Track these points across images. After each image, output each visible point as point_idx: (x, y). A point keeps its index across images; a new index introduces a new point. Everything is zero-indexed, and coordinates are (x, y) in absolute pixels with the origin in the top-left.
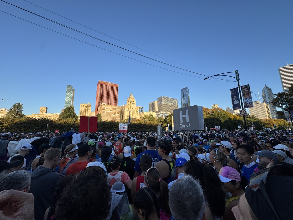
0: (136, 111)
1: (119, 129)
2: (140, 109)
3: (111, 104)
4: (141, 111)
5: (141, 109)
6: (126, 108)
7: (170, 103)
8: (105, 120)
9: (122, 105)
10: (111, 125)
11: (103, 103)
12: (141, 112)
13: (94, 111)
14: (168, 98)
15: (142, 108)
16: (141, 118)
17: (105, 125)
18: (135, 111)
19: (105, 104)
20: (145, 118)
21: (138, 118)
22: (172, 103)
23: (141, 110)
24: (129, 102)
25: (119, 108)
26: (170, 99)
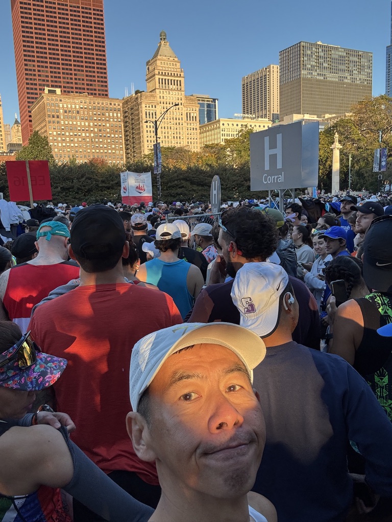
0: (188, 116)
1: (123, 195)
2: (202, 105)
3: (80, 90)
4: (209, 115)
5: (209, 106)
6: (143, 105)
7: (337, 71)
8: (66, 160)
9: (129, 92)
10: (90, 179)
11: (47, 89)
12: (209, 119)
13: (17, 122)
14: (327, 49)
15: (214, 100)
16: (207, 146)
17: (68, 179)
18: (184, 117)
19: (58, 91)
20: (224, 148)
21: (196, 148)
22: (347, 74)
23: (209, 113)
24: (157, 77)
25: (117, 107)
26: (335, 54)
